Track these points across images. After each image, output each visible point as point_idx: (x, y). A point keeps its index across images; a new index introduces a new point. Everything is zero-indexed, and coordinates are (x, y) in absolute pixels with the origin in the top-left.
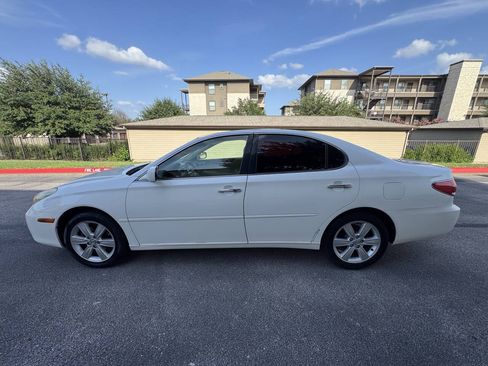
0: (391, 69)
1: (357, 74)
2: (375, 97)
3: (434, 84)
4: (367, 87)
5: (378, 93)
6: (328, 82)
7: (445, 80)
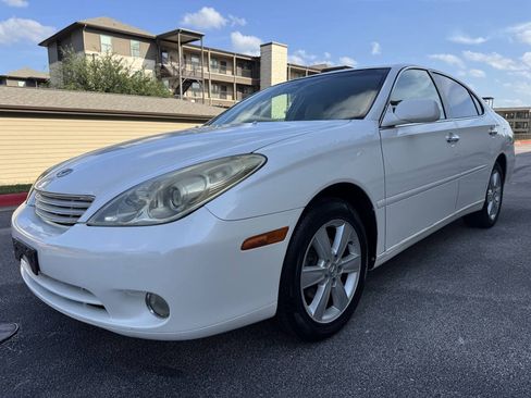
0: (201, 36)
1: (154, 35)
2: (188, 76)
3: (249, 68)
4: (172, 59)
5: (189, 69)
6: (106, 40)
7: (259, 64)
